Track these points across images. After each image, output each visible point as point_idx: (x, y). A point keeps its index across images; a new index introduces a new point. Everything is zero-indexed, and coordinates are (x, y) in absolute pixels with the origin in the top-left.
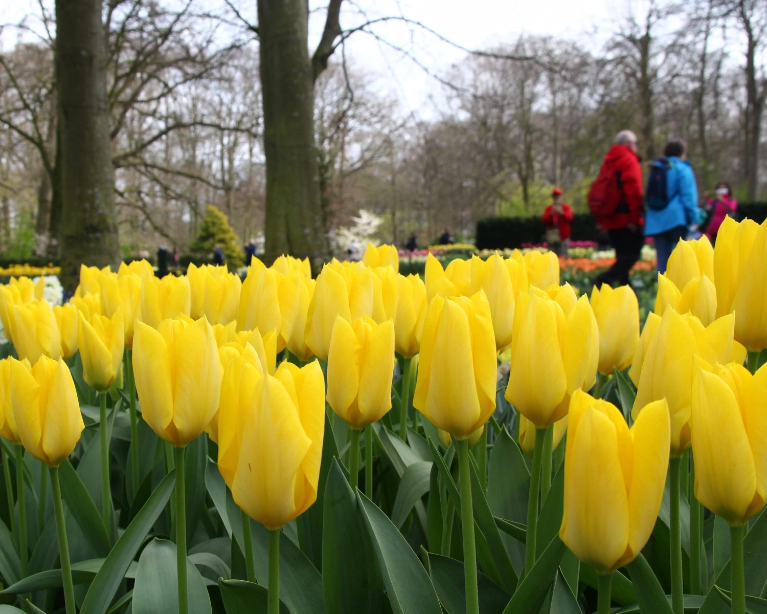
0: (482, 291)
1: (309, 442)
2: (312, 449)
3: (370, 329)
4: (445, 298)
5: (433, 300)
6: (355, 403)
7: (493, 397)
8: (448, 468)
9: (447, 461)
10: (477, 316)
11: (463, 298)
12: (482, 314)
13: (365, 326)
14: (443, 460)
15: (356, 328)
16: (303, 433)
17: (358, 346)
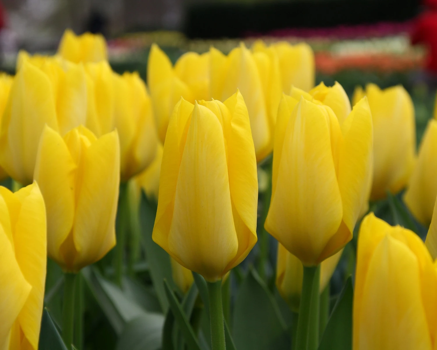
0: (239, 94)
1: (28, 287)
2: (32, 297)
3: (88, 143)
4: (194, 103)
5: (178, 104)
6: (70, 238)
7: (253, 226)
8: (187, 317)
9: (186, 309)
10: (234, 126)
11: (216, 103)
12: (240, 123)
13: (82, 140)
14: (181, 307)
15: (70, 142)
16: (21, 277)
17: (73, 166)
